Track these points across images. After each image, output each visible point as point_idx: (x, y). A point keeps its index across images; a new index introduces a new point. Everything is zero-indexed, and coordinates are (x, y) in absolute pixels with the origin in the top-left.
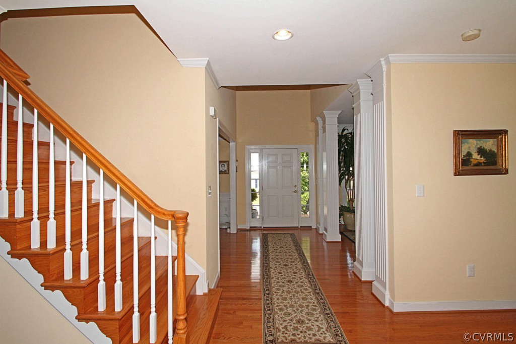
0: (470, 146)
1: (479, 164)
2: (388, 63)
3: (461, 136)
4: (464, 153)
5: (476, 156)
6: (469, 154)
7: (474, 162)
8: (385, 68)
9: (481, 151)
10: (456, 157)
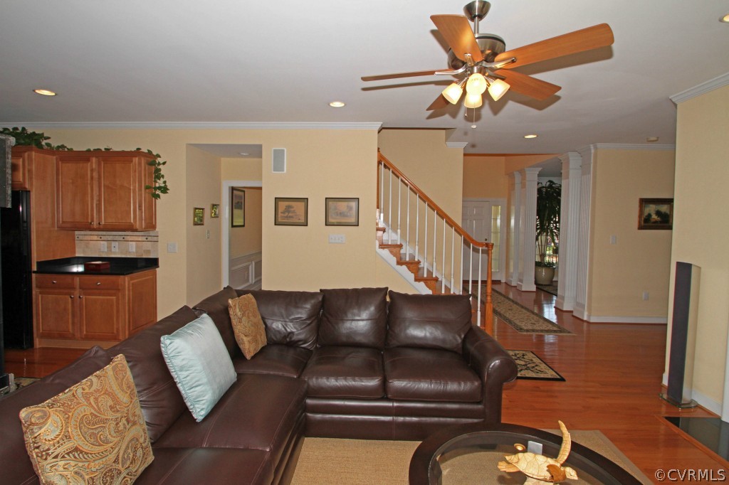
0: (651, 209)
1: (656, 222)
2: (596, 148)
3: (644, 202)
4: (646, 214)
5: (654, 217)
6: (649, 215)
7: (652, 220)
8: (593, 151)
9: (658, 213)
10: (640, 216)
